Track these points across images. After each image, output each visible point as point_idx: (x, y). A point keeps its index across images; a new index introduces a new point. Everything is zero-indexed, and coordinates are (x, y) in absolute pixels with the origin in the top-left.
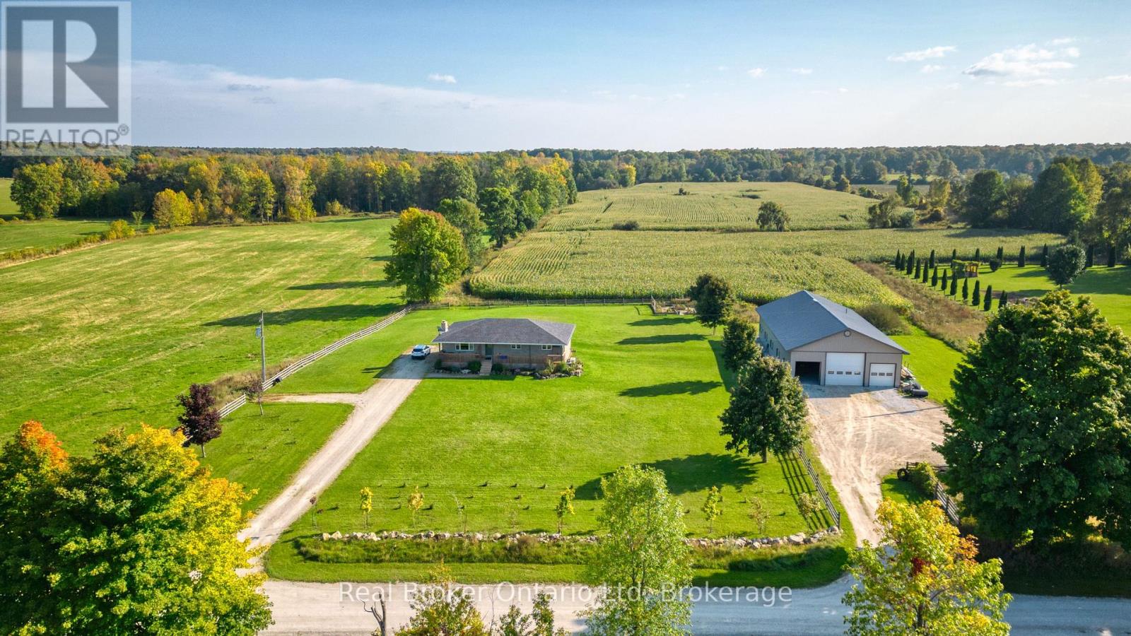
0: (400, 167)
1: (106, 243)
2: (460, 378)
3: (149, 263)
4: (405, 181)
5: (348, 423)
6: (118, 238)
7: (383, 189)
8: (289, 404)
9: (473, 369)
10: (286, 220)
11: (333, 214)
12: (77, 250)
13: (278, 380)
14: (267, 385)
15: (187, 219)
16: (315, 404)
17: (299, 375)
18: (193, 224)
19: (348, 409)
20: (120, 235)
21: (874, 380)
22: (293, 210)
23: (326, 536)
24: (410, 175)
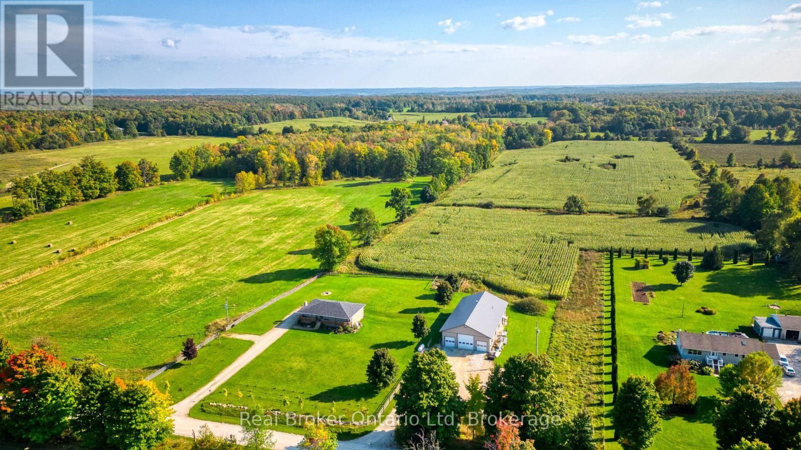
0: (376, 150)
1: (208, 205)
2: (305, 330)
3: (222, 226)
4: (379, 158)
5: (247, 352)
6: (215, 202)
7: (365, 162)
8: (233, 339)
9: (313, 324)
10: (306, 185)
11: (335, 179)
12: (193, 212)
13: (233, 326)
14: (228, 328)
15: (253, 186)
16: (242, 340)
17: (245, 322)
18: (256, 189)
19: (251, 343)
20: (216, 200)
21: (479, 348)
22: (310, 180)
23: (211, 404)
24: (381, 155)
